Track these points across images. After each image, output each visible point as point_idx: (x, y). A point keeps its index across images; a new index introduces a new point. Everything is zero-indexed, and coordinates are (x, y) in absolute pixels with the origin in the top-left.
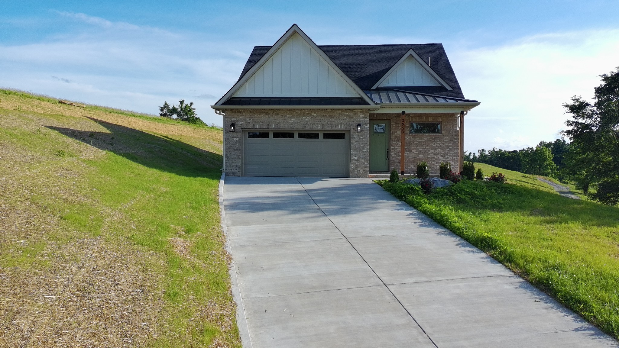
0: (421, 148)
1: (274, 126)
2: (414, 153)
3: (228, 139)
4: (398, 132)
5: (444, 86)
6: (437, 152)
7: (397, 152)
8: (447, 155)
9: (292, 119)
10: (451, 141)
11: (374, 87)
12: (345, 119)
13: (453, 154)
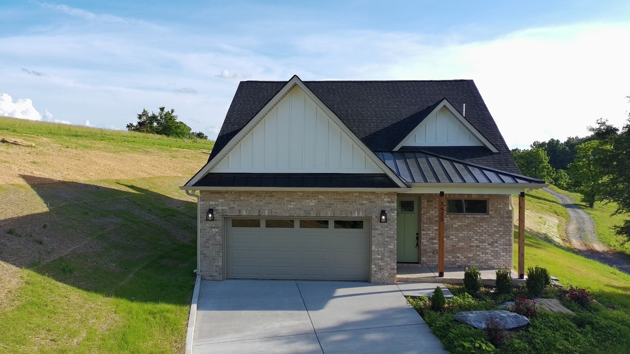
0: (461, 234)
1: (268, 212)
2: (452, 240)
3: (205, 230)
4: (431, 212)
5: (488, 147)
6: (482, 239)
7: (430, 239)
8: (497, 243)
9: (292, 204)
10: (501, 224)
11: (397, 149)
12: (364, 204)
13: (504, 242)
